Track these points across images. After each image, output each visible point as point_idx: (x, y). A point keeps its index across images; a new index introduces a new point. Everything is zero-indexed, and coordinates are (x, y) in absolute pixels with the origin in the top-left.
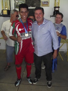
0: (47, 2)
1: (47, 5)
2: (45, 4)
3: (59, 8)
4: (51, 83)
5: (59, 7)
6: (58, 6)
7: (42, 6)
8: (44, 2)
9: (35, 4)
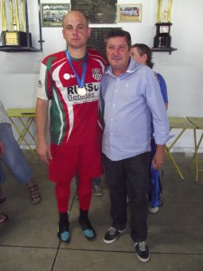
0: (135, 9)
1: (136, 18)
2: (129, 15)
3: (171, 27)
5: (169, 24)
6: (166, 21)
7: (122, 20)
8: (126, 9)
9: (99, 14)
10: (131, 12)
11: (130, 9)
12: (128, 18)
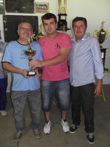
0: (45, 5)
1: (46, 11)
4: (93, 136)
6: (64, 13)
8: (40, 5)
9: (24, 7)
10: (43, 7)
11: (42, 5)
12: (41, 10)
